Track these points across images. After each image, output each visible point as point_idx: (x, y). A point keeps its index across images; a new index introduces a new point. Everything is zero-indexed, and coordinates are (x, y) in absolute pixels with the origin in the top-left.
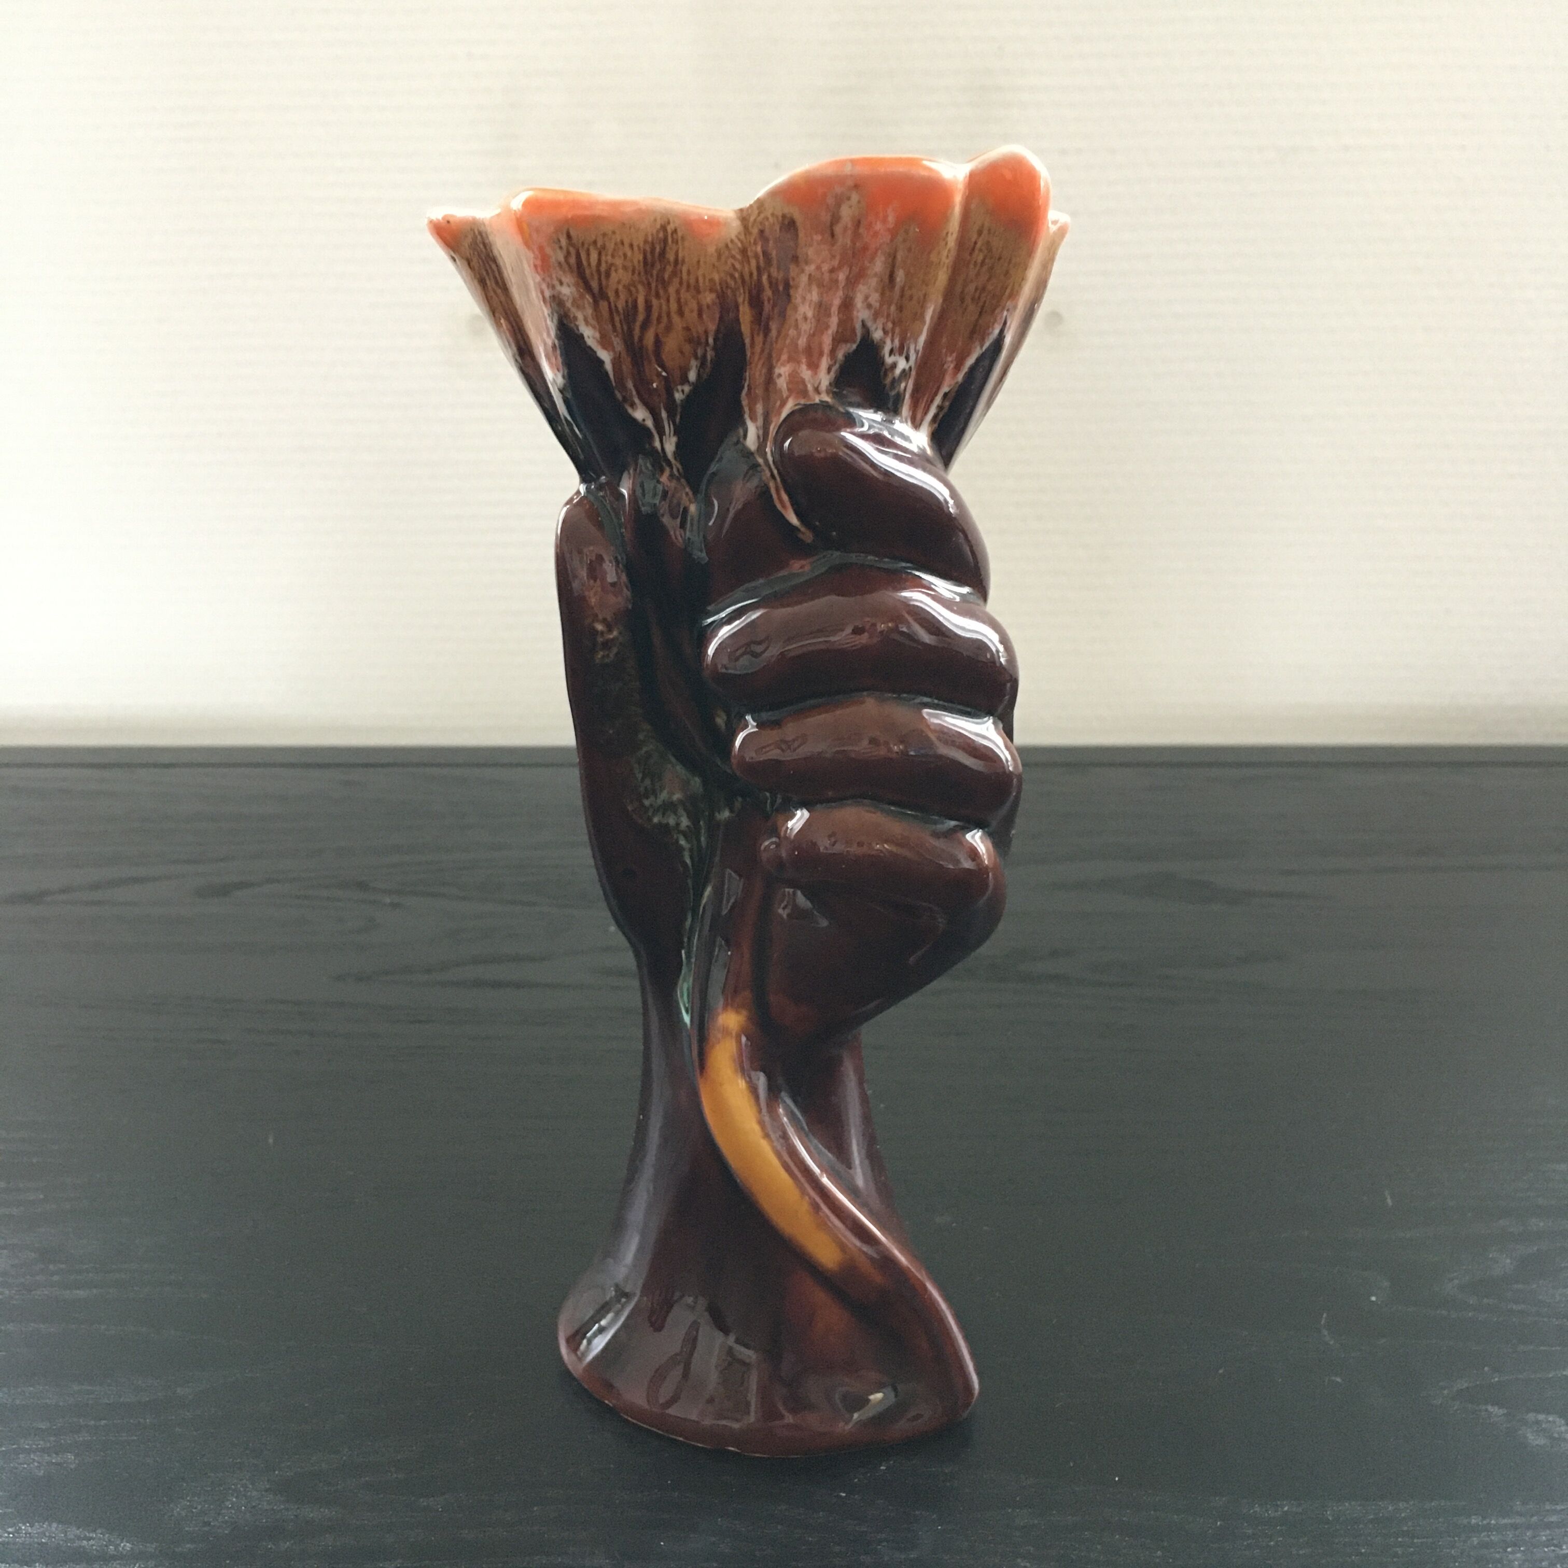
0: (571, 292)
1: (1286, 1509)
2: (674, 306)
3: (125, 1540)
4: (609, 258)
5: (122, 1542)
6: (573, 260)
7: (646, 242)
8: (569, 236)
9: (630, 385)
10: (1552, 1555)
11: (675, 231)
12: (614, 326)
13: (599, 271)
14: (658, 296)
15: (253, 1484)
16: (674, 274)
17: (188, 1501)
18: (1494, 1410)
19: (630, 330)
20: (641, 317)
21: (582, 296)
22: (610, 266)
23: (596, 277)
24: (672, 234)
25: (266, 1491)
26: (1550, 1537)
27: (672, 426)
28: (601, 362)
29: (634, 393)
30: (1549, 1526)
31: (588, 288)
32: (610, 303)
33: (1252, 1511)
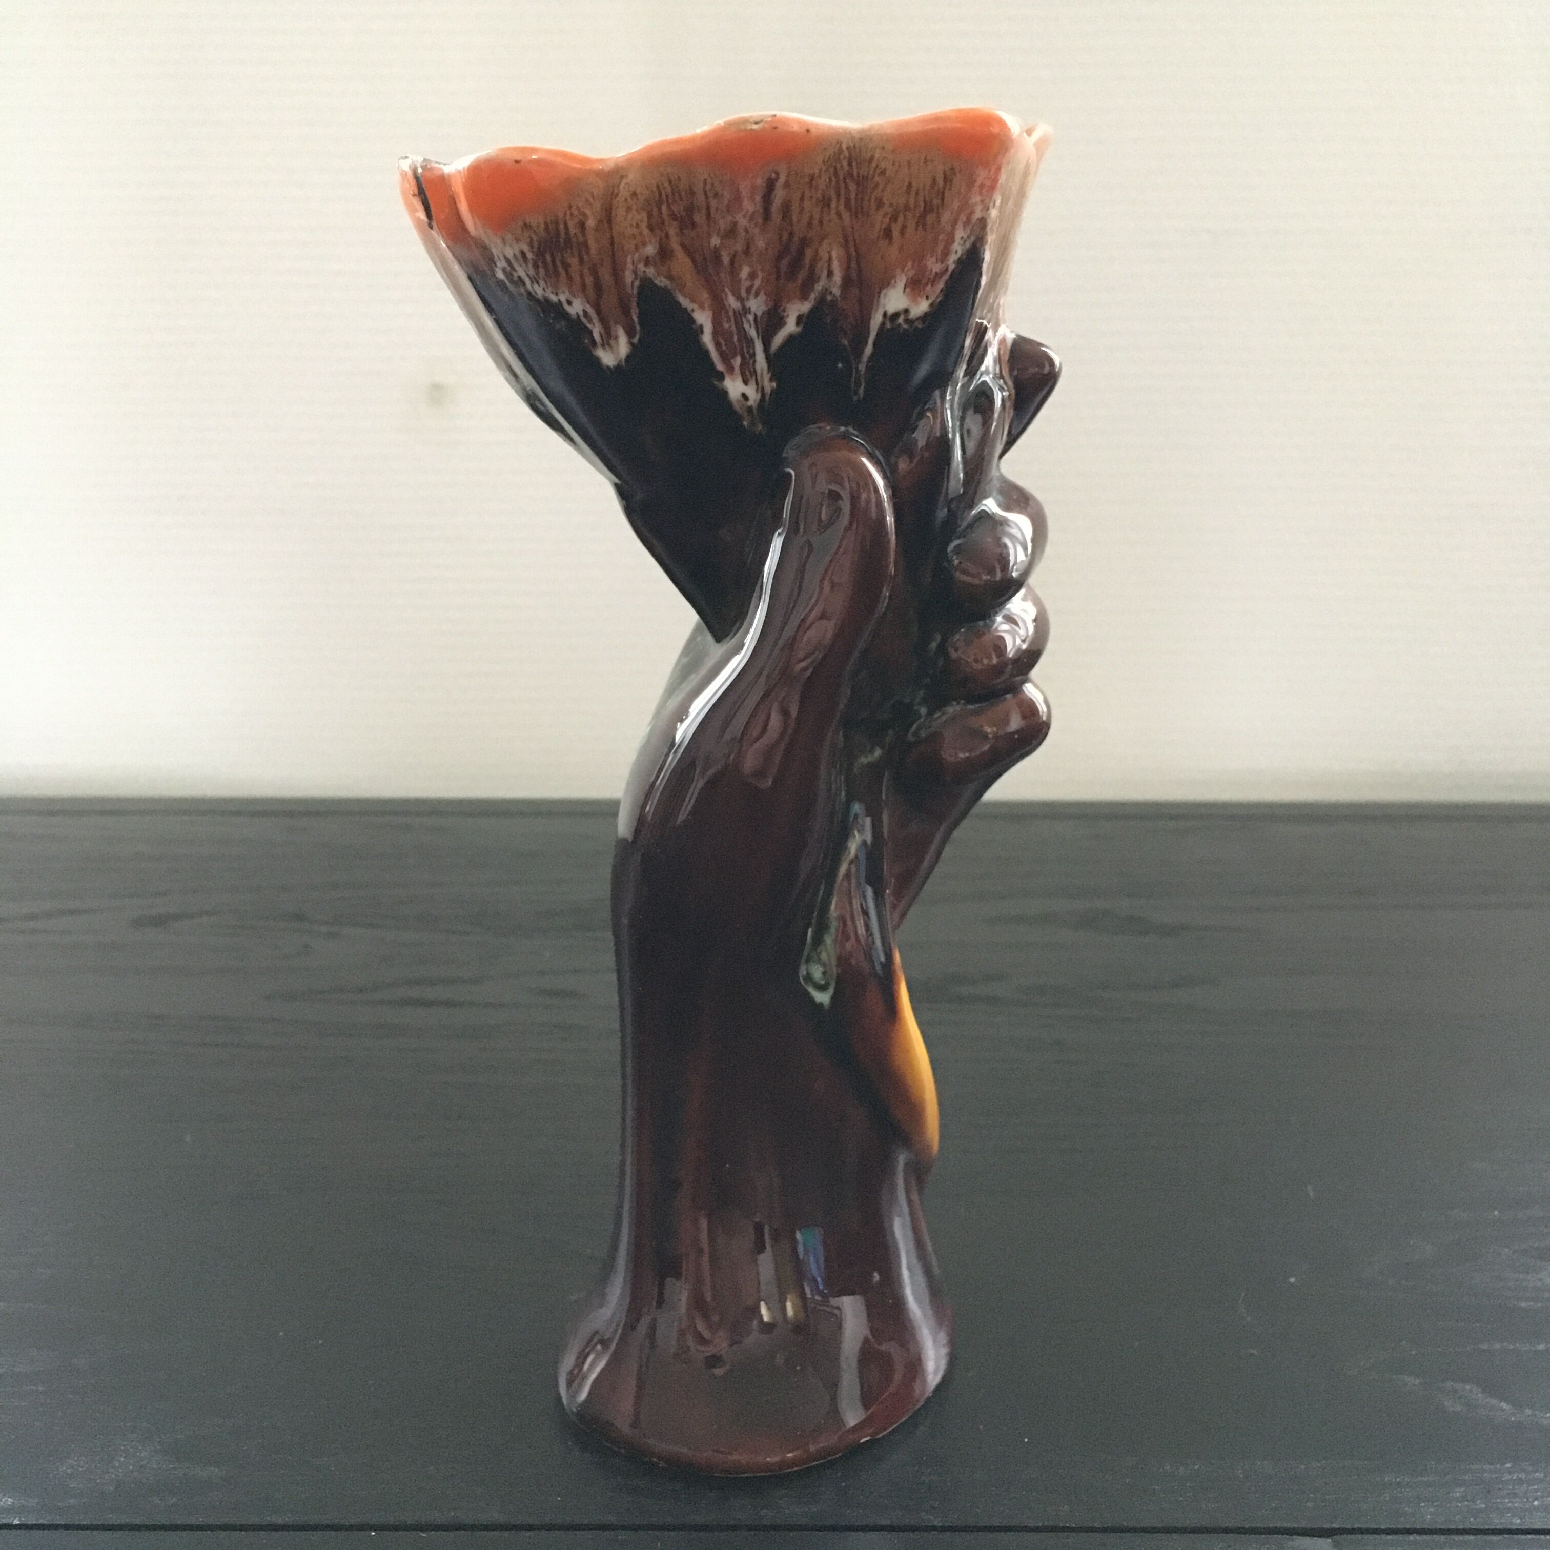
3: (7, 1495)
18: (1412, 1380)
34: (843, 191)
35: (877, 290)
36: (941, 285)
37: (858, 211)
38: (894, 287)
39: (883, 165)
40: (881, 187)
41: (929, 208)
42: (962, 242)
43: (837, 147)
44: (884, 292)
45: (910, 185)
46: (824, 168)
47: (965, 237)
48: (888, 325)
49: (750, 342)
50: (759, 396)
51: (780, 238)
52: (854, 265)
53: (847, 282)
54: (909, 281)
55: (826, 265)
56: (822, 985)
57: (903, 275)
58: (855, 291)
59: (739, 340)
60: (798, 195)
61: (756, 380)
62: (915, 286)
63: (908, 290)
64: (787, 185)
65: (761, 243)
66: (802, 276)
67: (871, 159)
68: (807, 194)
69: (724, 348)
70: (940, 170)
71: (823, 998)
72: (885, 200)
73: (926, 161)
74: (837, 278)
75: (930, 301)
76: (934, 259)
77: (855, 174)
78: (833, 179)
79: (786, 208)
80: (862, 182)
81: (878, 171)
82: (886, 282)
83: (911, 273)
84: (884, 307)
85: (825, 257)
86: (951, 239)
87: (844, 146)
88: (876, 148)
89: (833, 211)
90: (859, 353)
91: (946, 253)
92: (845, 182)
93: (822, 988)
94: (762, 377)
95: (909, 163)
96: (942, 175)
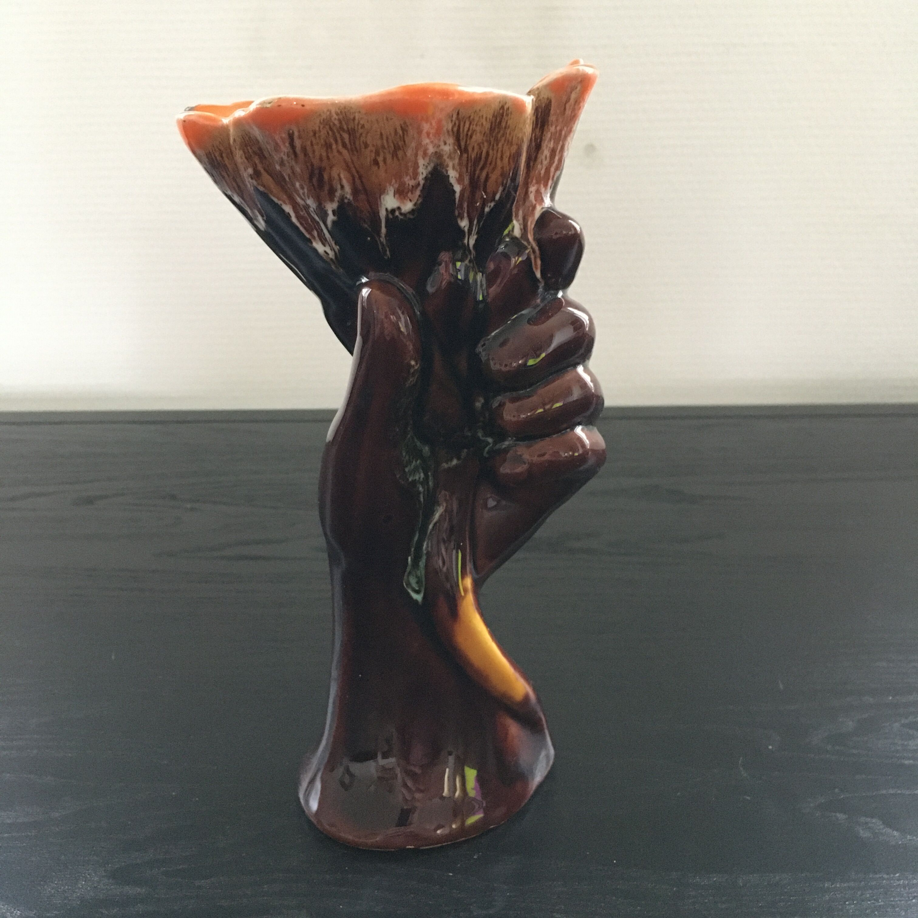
0: (450, 149)
1: (715, 879)
2: (499, 155)
3: (16, 909)
4: (475, 126)
5: (14, 911)
6: (455, 129)
7: (493, 116)
8: (458, 114)
9: (465, 205)
10: (872, 906)
11: (508, 109)
12: (467, 168)
13: (467, 135)
14: (493, 149)
15: (95, 873)
16: (503, 135)
17: (56, 884)
18: (841, 816)
19: (475, 171)
20: (482, 163)
21: (455, 152)
22: (474, 131)
23: (465, 140)
24: (506, 111)
25: (103, 876)
26: (872, 895)
27: (477, 228)
28: (454, 192)
29: (466, 211)
30: (871, 888)
31: (459, 147)
32: (468, 155)
33: (695, 881)
34: (339, 139)
35: (378, 196)
36: (418, 193)
37: (354, 150)
38: (388, 194)
39: (362, 122)
40: (364, 135)
41: (397, 148)
42: (425, 167)
43: (328, 113)
44: (382, 197)
45: (381, 134)
46: (322, 127)
47: (426, 164)
48: (391, 216)
49: (318, 223)
50: (333, 253)
51: (307, 167)
52: (358, 181)
53: (355, 192)
54: (396, 191)
55: (338, 182)
56: (417, 590)
57: (391, 188)
58: (362, 197)
59: (311, 221)
60: (309, 143)
61: (328, 243)
62: (401, 193)
63: (397, 196)
64: (300, 137)
65: (298, 169)
66: (326, 188)
67: (354, 119)
68: (314, 142)
69: (305, 225)
70: (397, 124)
71: (418, 597)
72: (368, 142)
73: (387, 119)
74: (348, 189)
75: (413, 203)
76: (408, 177)
77: (345, 127)
78: (330, 133)
79: (304, 149)
80: (351, 132)
81: (360, 126)
82: (382, 191)
83: (396, 186)
84: (385, 205)
85: (336, 177)
86: (416, 166)
87: (333, 112)
88: (355, 113)
89: (335, 151)
90: (379, 233)
91: (415, 175)
92: (339, 133)
93: (418, 592)
94: (331, 242)
95: (377, 120)
96: (400, 127)
